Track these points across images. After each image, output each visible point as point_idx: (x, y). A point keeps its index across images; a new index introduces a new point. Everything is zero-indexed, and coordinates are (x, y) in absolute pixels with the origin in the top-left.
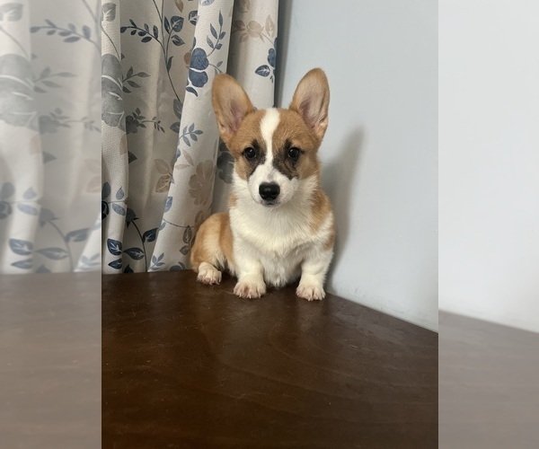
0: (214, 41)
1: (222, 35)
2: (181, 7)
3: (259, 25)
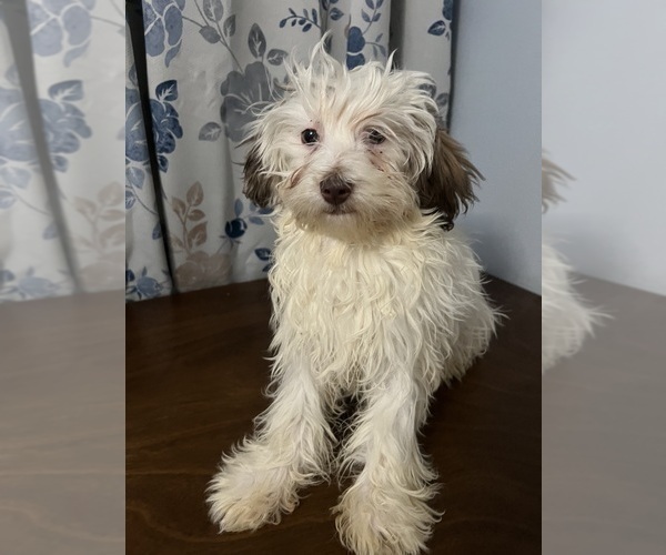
0: (371, 13)
1: (379, 4)
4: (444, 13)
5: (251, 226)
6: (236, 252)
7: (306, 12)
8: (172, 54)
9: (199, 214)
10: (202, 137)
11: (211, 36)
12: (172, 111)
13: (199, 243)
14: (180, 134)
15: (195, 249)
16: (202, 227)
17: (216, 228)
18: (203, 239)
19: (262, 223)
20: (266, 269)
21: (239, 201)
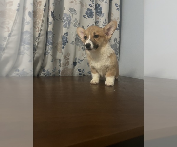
0: (104, 25)
1: (106, 23)
2: (98, 18)
3: (116, 19)
4: (118, 27)
5: (78, 64)
6: (74, 69)
7: (92, 24)
8: (68, 28)
9: (68, 59)
10: (71, 44)
11: (75, 26)
12: (67, 38)
13: (67, 65)
14: (67, 43)
15: (66, 66)
16: (68, 62)
17: (71, 63)
18: (68, 65)
19: (80, 63)
20: (80, 74)
21: (76, 58)
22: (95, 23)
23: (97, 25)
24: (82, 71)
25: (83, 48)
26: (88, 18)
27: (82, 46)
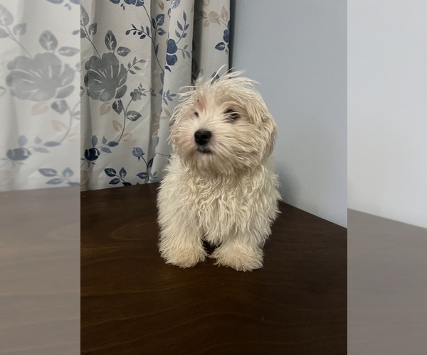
0: (181, 33)
1: (187, 27)
2: (162, 7)
3: (217, 15)
4: (224, 38)
5: (103, 154)
6: (91, 170)
7: (142, 28)
19: (110, 152)
20: (112, 182)
21: (94, 137)
22: (153, 22)
23: (160, 29)
24: (118, 174)
25: (114, 106)
26: (125, 4)
27: (110, 99)
